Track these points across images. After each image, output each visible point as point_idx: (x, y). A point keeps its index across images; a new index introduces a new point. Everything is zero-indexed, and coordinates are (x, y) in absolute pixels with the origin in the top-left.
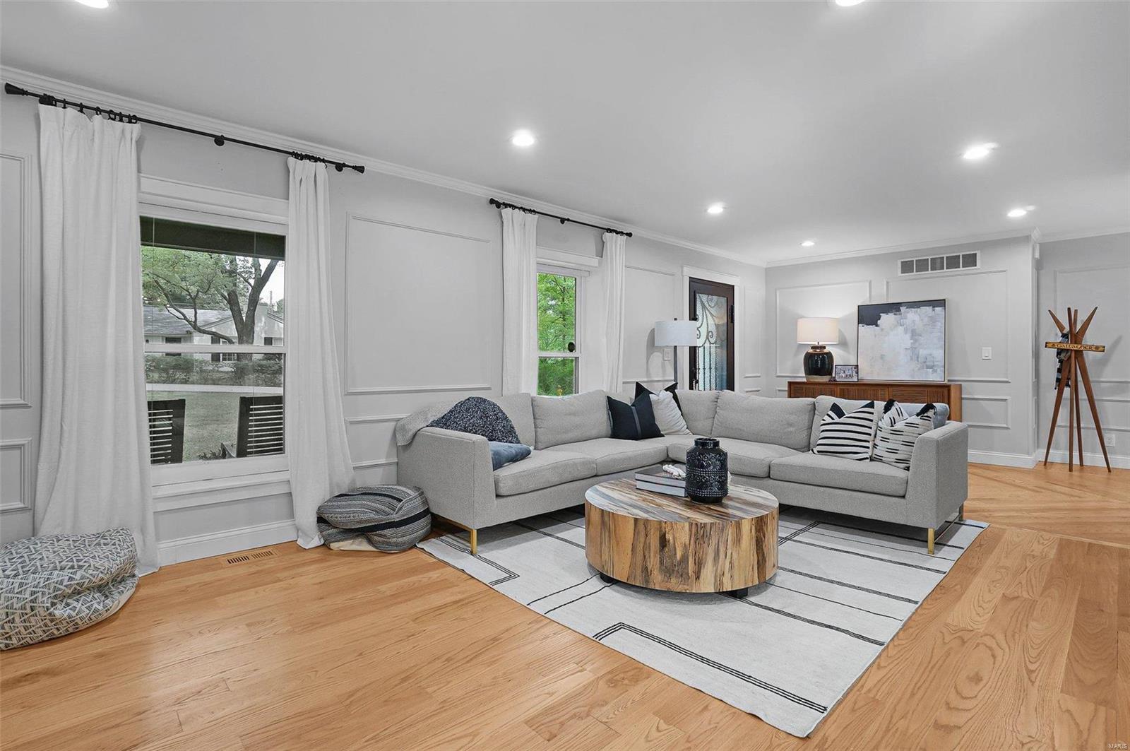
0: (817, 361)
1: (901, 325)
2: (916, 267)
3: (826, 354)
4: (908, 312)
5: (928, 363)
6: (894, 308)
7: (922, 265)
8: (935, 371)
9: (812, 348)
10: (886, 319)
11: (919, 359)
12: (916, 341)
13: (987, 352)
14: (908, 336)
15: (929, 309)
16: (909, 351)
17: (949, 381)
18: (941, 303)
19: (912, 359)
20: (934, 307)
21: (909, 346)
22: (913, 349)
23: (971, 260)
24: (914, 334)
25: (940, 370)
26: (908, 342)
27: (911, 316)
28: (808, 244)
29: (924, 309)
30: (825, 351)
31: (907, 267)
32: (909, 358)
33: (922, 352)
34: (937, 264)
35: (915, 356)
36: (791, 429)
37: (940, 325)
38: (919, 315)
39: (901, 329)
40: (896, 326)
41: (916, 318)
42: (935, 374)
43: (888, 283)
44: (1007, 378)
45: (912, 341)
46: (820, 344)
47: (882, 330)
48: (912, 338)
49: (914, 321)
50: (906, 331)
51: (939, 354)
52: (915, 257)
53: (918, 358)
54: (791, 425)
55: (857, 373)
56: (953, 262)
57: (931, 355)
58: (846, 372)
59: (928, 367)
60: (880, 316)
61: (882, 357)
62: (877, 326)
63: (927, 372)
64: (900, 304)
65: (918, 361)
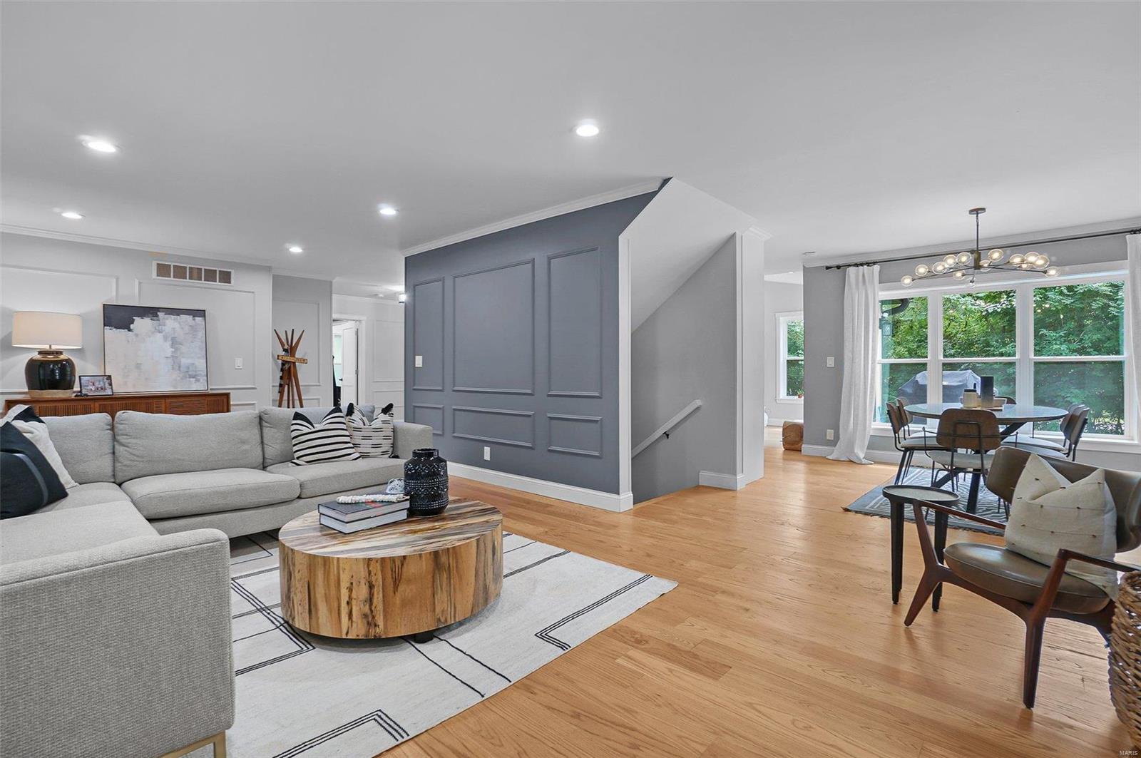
0: (53, 371)
1: (159, 332)
2: (174, 272)
3: (66, 360)
4: (167, 319)
5: (190, 373)
6: (151, 312)
7: (180, 272)
8: (198, 381)
9: (40, 353)
10: (140, 324)
11: (182, 369)
12: (176, 349)
13: (239, 362)
14: (169, 343)
15: (189, 318)
16: (170, 360)
17: (211, 389)
18: (201, 313)
19: (173, 369)
20: (194, 316)
21: (169, 355)
22: (174, 357)
23: (226, 277)
24: (175, 343)
25: (203, 379)
26: (169, 351)
27: (171, 323)
28: (72, 215)
29: (184, 317)
30: (62, 357)
31: (163, 270)
32: (170, 367)
33: (185, 361)
34: (196, 274)
35: (177, 366)
36: (246, 447)
37: (201, 334)
38: (179, 323)
39: (159, 336)
40: (153, 333)
41: (176, 325)
42: (198, 384)
43: (140, 283)
44: (254, 385)
45: (173, 350)
46: (54, 347)
47: (137, 335)
48: (172, 346)
49: (174, 329)
50: (165, 338)
51: (201, 364)
52: (172, 262)
53: (180, 367)
54: (243, 442)
55: (111, 384)
56: (210, 275)
57: (193, 364)
58: (97, 384)
59: (191, 376)
60: (134, 320)
61: (138, 366)
62: (130, 330)
63: (190, 381)
64: (158, 309)
65: (179, 370)
